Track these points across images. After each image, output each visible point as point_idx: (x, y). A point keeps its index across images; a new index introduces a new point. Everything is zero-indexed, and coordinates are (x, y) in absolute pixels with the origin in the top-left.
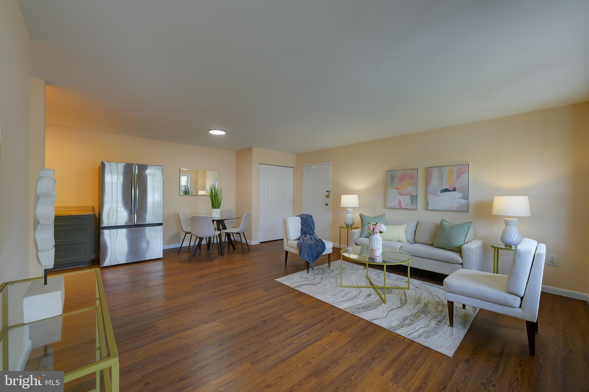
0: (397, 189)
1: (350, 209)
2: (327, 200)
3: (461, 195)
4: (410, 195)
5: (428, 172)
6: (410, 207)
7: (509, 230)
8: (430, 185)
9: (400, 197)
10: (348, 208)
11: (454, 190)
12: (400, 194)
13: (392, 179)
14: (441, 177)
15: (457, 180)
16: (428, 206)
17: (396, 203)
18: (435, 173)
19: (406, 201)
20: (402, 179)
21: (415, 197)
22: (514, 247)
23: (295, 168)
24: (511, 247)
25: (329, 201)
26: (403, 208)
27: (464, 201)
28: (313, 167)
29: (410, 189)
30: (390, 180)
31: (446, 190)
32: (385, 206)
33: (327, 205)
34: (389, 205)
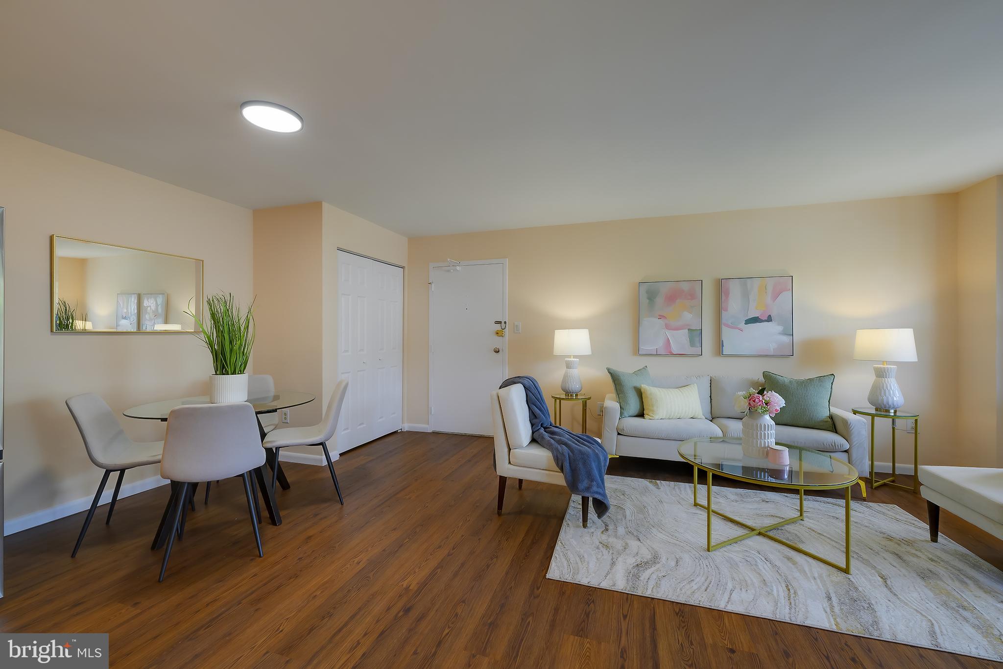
0: (661, 317)
1: (573, 358)
2: (497, 342)
3: (780, 328)
4: (689, 330)
5: (721, 288)
6: (689, 350)
7: (888, 385)
8: (726, 310)
9: (669, 333)
10: (569, 356)
11: (769, 319)
12: (668, 327)
13: (652, 296)
14: (746, 295)
15: (774, 301)
16: (724, 348)
17: (660, 344)
18: (735, 289)
19: (679, 340)
20: (672, 298)
21: (699, 332)
22: (892, 411)
23: (406, 268)
24: (888, 411)
25: (502, 343)
26: (675, 353)
27: (786, 339)
28: (458, 268)
29: (688, 317)
30: (648, 301)
31: (755, 320)
32: (637, 351)
33: (497, 351)
34: (645, 348)
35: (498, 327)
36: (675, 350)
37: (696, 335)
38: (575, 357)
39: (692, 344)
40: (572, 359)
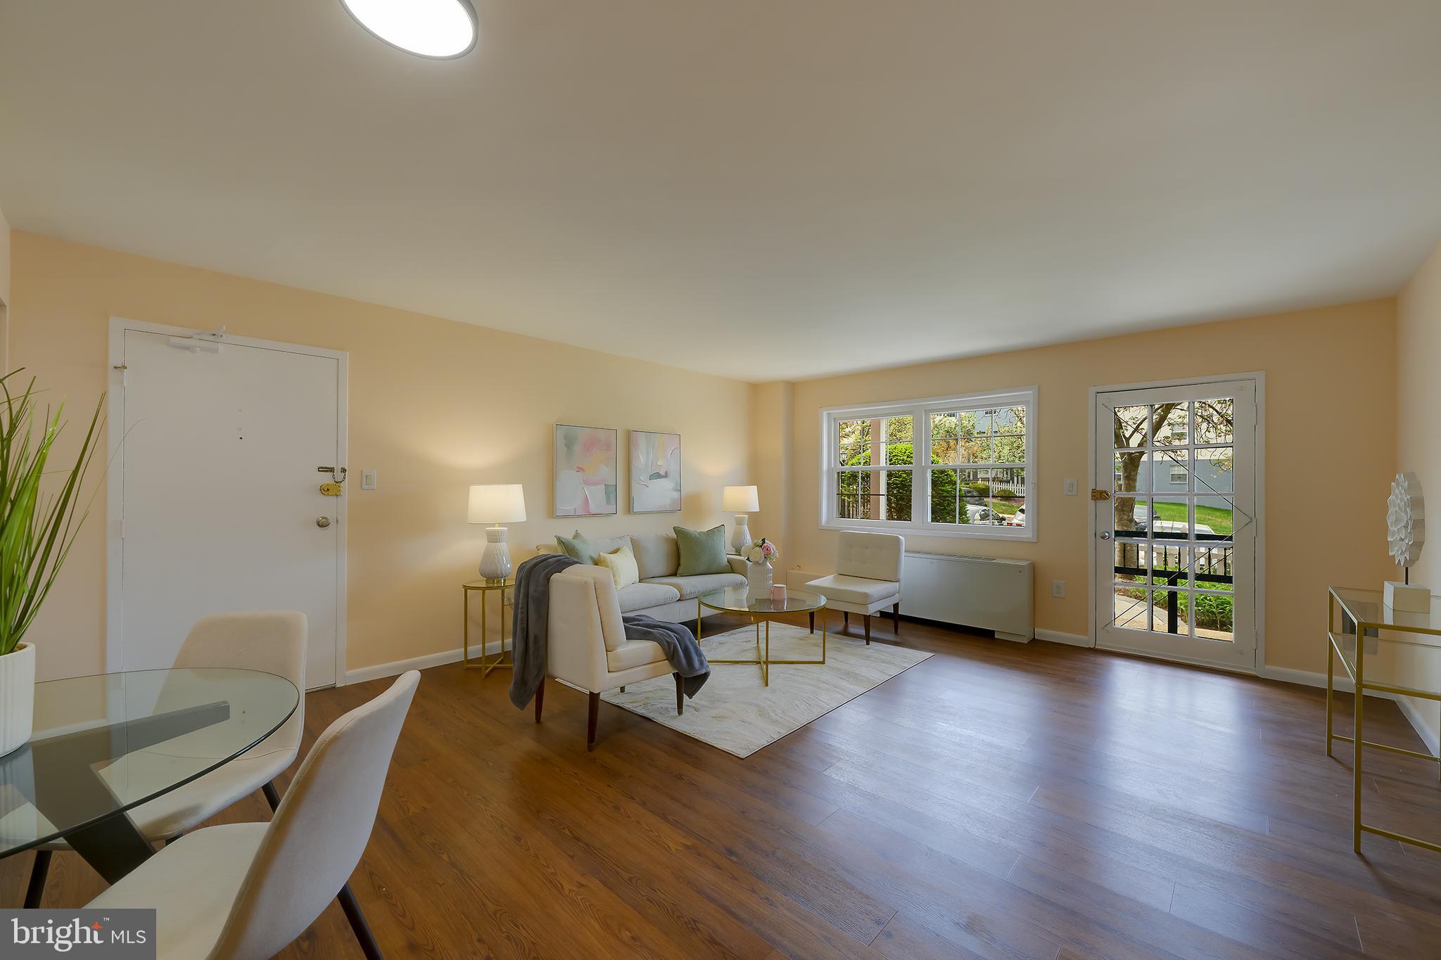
0: (580, 469)
1: (499, 526)
2: (326, 507)
3: (672, 484)
4: (605, 485)
5: (629, 436)
6: (606, 509)
7: (744, 531)
8: (634, 464)
10: (492, 524)
11: (666, 476)
12: (587, 483)
13: (569, 445)
16: (634, 505)
19: (597, 497)
20: (589, 447)
21: (613, 488)
27: (676, 494)
29: (604, 470)
30: (566, 448)
31: (657, 476)
32: (552, 513)
33: (322, 524)
34: (563, 507)
35: (326, 478)
36: (593, 510)
37: (610, 491)
38: (501, 525)
39: (608, 502)
40: (497, 528)
